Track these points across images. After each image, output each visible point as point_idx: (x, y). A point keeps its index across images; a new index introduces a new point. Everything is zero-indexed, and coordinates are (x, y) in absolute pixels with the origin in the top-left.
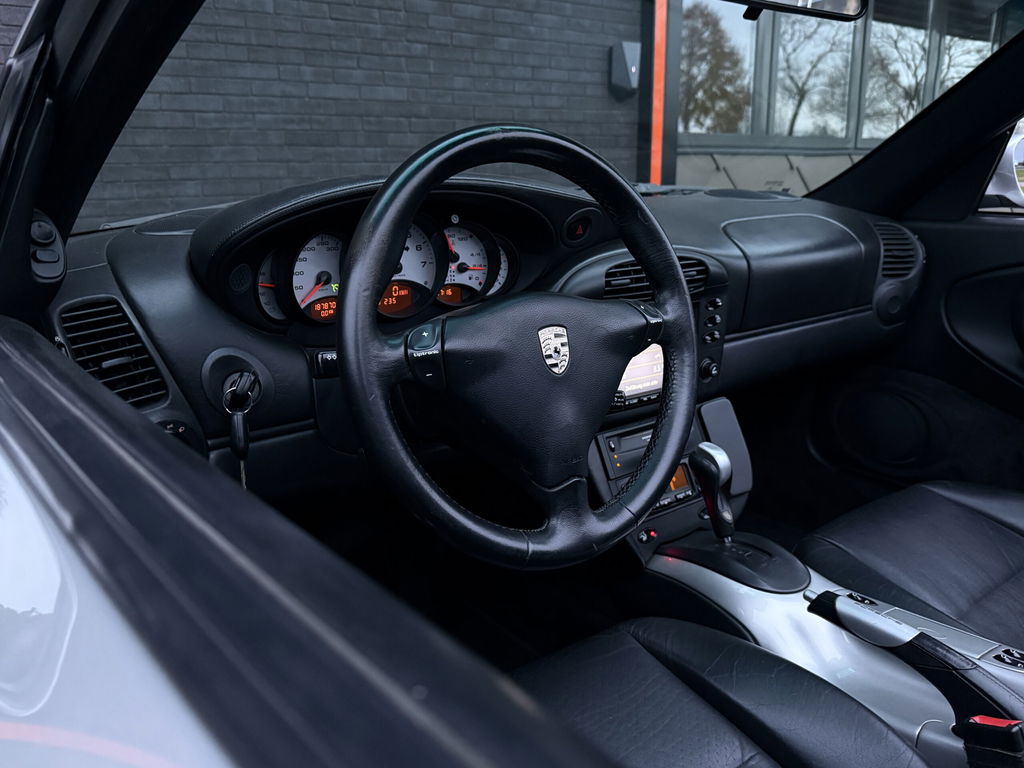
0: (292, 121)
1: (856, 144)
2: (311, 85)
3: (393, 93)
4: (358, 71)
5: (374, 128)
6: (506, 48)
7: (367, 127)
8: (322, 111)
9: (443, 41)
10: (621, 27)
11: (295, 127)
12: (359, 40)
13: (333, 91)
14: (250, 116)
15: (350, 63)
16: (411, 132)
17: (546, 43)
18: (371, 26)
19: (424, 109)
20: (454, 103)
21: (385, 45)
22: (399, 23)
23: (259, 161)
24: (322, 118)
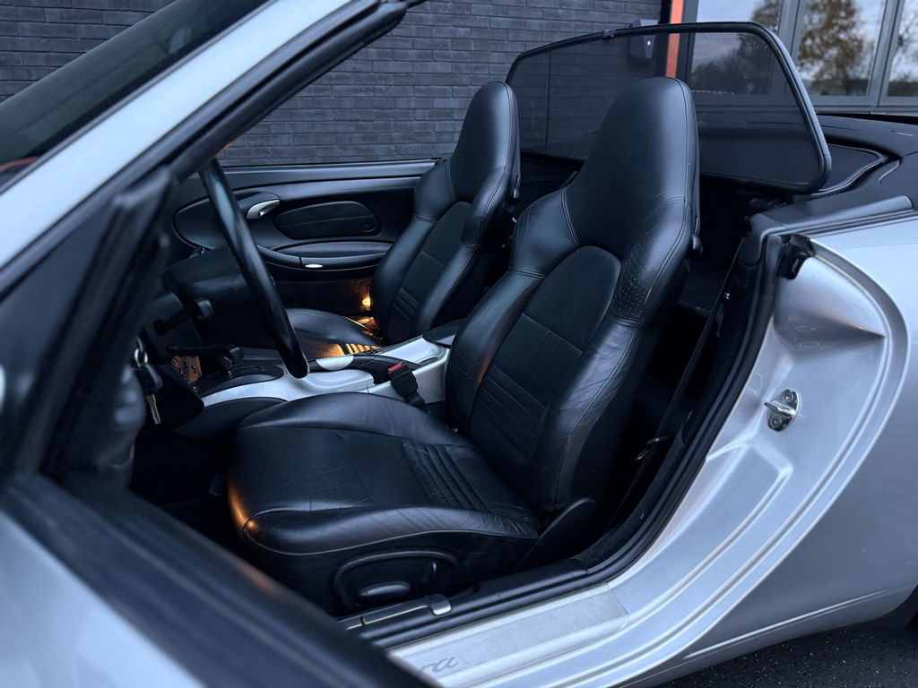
0: (361, 91)
1: (879, 102)
2: (375, 63)
3: (439, 67)
4: (413, 51)
5: (422, 95)
6: (537, 29)
7: (418, 95)
8: (383, 83)
9: (483, 25)
10: (642, 7)
11: (363, 95)
12: (414, 27)
13: (393, 67)
14: (329, 86)
15: (406, 45)
16: (453, 97)
17: (573, 23)
18: (424, 15)
19: (465, 80)
20: (490, 74)
21: (434, 30)
22: (447, 12)
23: (334, 120)
24: (383, 87)
